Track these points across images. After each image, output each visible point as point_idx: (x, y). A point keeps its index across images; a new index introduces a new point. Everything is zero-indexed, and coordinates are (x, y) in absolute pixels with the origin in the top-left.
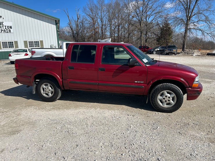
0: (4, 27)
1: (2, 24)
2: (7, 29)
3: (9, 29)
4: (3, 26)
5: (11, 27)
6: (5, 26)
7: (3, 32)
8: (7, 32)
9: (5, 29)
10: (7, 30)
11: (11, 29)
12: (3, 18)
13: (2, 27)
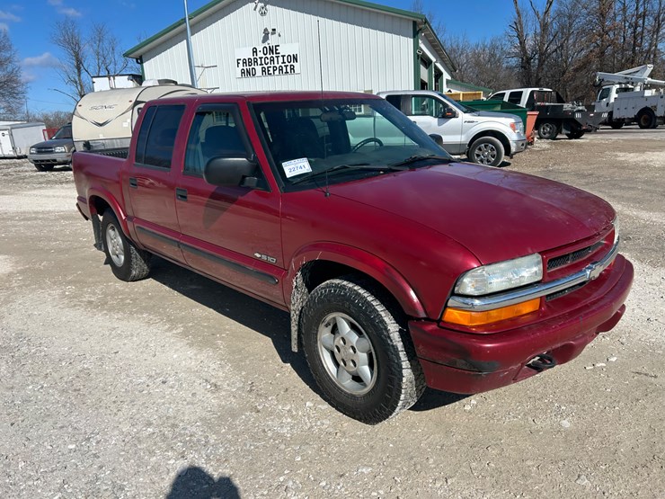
0: (281, 59)
1: (276, 50)
2: (287, 64)
3: (292, 63)
4: (277, 57)
5: (295, 59)
6: (283, 56)
7: (277, 72)
8: (287, 72)
9: (283, 65)
10: (286, 66)
11: (295, 64)
12: (280, 35)
13: (276, 59)
